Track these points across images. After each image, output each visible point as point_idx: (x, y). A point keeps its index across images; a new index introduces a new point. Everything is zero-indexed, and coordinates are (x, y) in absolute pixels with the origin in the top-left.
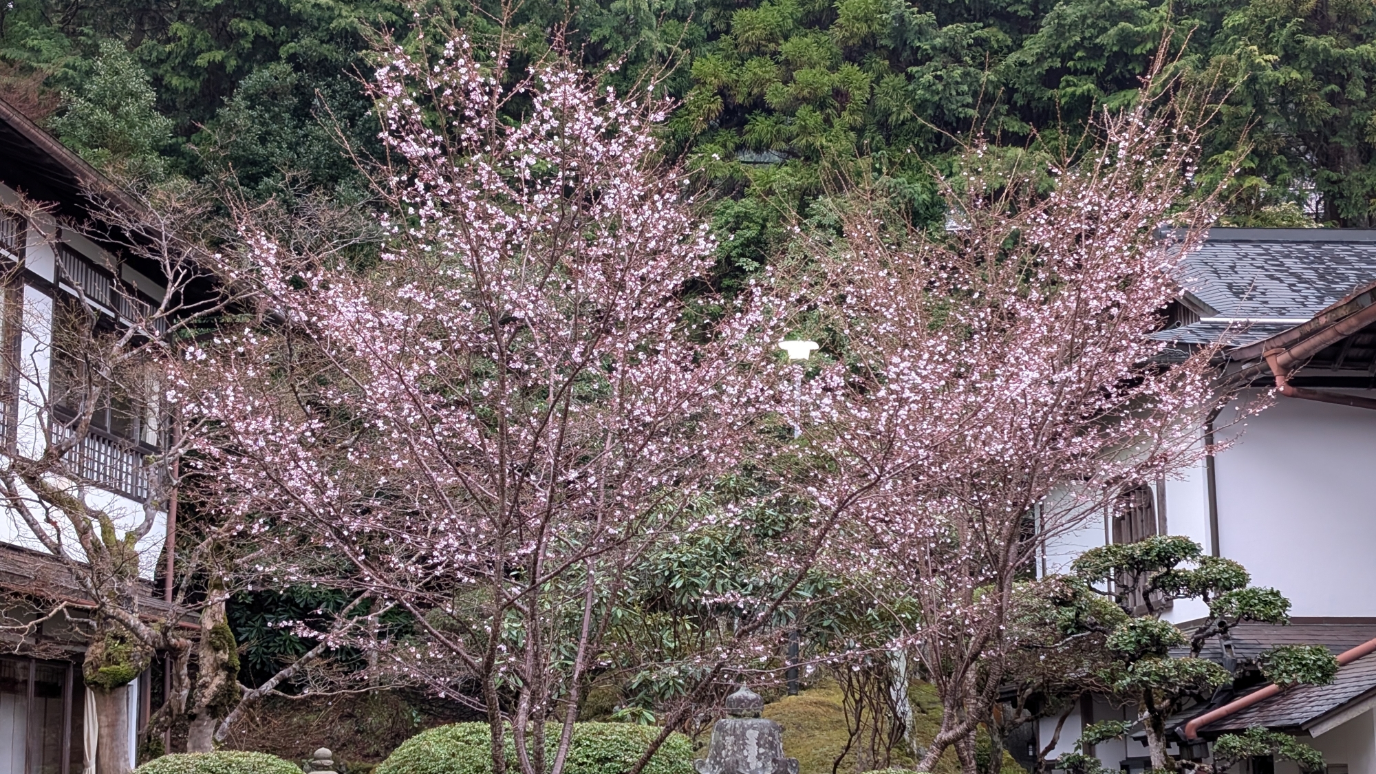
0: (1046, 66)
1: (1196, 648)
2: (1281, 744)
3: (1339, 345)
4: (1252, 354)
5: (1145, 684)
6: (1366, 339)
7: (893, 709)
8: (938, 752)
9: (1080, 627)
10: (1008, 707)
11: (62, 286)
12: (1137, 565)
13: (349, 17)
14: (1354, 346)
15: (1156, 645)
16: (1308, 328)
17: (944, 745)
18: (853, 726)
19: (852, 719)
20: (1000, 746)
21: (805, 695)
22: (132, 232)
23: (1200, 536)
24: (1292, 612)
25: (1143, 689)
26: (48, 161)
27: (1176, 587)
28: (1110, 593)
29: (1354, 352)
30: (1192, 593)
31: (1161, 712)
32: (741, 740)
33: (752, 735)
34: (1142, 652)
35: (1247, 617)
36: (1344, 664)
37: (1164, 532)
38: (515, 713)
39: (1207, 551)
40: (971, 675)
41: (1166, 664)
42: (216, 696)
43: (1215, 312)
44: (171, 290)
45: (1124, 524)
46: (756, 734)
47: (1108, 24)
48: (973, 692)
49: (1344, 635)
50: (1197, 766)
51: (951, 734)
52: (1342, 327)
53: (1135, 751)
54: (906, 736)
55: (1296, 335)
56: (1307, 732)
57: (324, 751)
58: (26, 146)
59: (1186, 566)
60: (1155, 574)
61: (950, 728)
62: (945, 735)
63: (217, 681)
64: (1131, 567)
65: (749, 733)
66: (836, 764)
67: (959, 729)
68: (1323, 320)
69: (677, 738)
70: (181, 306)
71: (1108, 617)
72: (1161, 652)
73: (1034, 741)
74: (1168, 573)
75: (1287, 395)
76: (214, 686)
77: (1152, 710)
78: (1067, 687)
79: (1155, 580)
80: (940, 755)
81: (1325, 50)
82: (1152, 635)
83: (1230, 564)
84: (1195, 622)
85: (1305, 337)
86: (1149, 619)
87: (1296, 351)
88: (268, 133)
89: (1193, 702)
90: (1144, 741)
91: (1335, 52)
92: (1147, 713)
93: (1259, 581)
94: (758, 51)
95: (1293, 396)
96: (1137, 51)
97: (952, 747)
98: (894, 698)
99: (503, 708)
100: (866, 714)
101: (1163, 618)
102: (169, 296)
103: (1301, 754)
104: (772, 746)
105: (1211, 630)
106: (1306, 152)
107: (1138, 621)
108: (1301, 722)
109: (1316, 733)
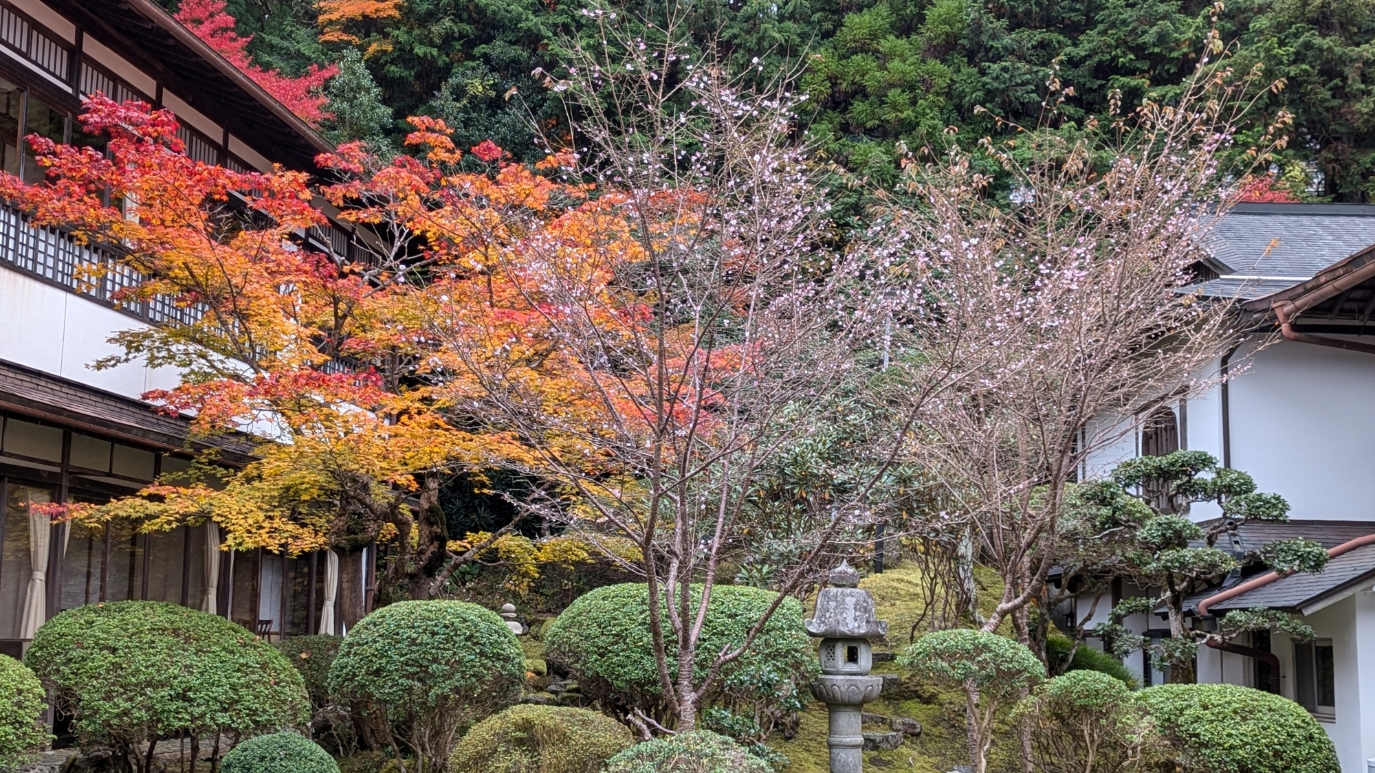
0: (1096, 59)
1: (1211, 543)
2: (1279, 619)
3: (1335, 299)
4: (1264, 306)
5: (1167, 568)
6: (1358, 294)
7: (962, 586)
8: (999, 618)
9: (1116, 523)
10: (1052, 587)
11: (311, 240)
12: (1165, 475)
13: (532, 21)
14: (1348, 300)
15: (1177, 539)
16: (1309, 286)
17: (1003, 614)
18: (929, 600)
19: (928, 593)
20: (1047, 617)
21: (889, 574)
22: (368, 198)
23: (1215, 451)
24: (1291, 515)
25: (1165, 572)
26: (303, 142)
27: (1195, 493)
28: (1138, 497)
29: (1347, 305)
30: (1208, 498)
31: (1179, 593)
32: (841, 605)
33: (850, 601)
34: (1167, 544)
35: (1253, 519)
36: (1333, 557)
37: (1184, 446)
38: (667, 579)
39: (1221, 465)
40: (1026, 559)
41: (1188, 553)
42: (430, 559)
43: (1232, 271)
44: (397, 244)
45: (1152, 442)
46: (854, 600)
47: (1147, 28)
48: (1028, 573)
49: (1331, 534)
50: (1209, 636)
51: (1010, 605)
52: (1337, 284)
53: (1156, 624)
54: (970, 607)
55: (1301, 290)
56: (1300, 611)
57: (509, 606)
58: (287, 130)
59: (1206, 475)
60: (1179, 482)
61: (1009, 601)
62: (1004, 605)
63: (432, 549)
64: (1159, 475)
65: (848, 599)
66: (914, 628)
67: (1016, 601)
68: (1323, 279)
69: (789, 601)
70: (405, 257)
71: (1138, 515)
72: (1183, 544)
73: (1072, 615)
74: (1189, 481)
75: (1289, 339)
76: (429, 553)
77: (1173, 591)
78: (1102, 572)
79: (1179, 486)
80: (1001, 622)
81: (1330, 49)
82: (1175, 532)
83: (1239, 473)
84: (1209, 522)
85: (1307, 291)
86: (1173, 517)
87: (1298, 303)
88: (470, 119)
89: (1205, 586)
90: (1165, 616)
91: (1338, 50)
92: (1168, 593)
93: (1264, 487)
94: (863, 49)
95: (1296, 340)
96: (1175, 54)
97: (1009, 617)
98: (962, 576)
99: (658, 573)
100: (940, 590)
101: (1185, 517)
102: (395, 249)
103: (1295, 629)
104: (866, 610)
105: (1223, 528)
106: (1310, 141)
107: (1163, 518)
108: (1296, 603)
109: (1307, 612)
